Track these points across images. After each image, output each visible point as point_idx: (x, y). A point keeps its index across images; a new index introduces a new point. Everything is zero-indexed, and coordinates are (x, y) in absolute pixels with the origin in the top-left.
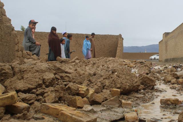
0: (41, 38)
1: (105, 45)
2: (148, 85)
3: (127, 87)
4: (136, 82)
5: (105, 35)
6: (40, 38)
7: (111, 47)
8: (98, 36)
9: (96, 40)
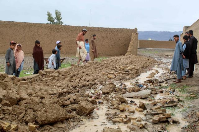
0: (58, 31)
1: (120, 38)
2: (84, 112)
3: (52, 120)
4: (62, 115)
5: (120, 29)
6: (56, 31)
7: (126, 41)
8: (114, 29)
9: (111, 33)
